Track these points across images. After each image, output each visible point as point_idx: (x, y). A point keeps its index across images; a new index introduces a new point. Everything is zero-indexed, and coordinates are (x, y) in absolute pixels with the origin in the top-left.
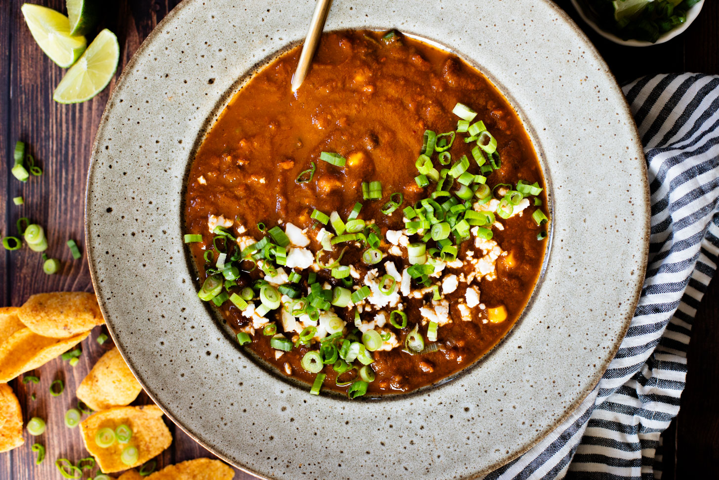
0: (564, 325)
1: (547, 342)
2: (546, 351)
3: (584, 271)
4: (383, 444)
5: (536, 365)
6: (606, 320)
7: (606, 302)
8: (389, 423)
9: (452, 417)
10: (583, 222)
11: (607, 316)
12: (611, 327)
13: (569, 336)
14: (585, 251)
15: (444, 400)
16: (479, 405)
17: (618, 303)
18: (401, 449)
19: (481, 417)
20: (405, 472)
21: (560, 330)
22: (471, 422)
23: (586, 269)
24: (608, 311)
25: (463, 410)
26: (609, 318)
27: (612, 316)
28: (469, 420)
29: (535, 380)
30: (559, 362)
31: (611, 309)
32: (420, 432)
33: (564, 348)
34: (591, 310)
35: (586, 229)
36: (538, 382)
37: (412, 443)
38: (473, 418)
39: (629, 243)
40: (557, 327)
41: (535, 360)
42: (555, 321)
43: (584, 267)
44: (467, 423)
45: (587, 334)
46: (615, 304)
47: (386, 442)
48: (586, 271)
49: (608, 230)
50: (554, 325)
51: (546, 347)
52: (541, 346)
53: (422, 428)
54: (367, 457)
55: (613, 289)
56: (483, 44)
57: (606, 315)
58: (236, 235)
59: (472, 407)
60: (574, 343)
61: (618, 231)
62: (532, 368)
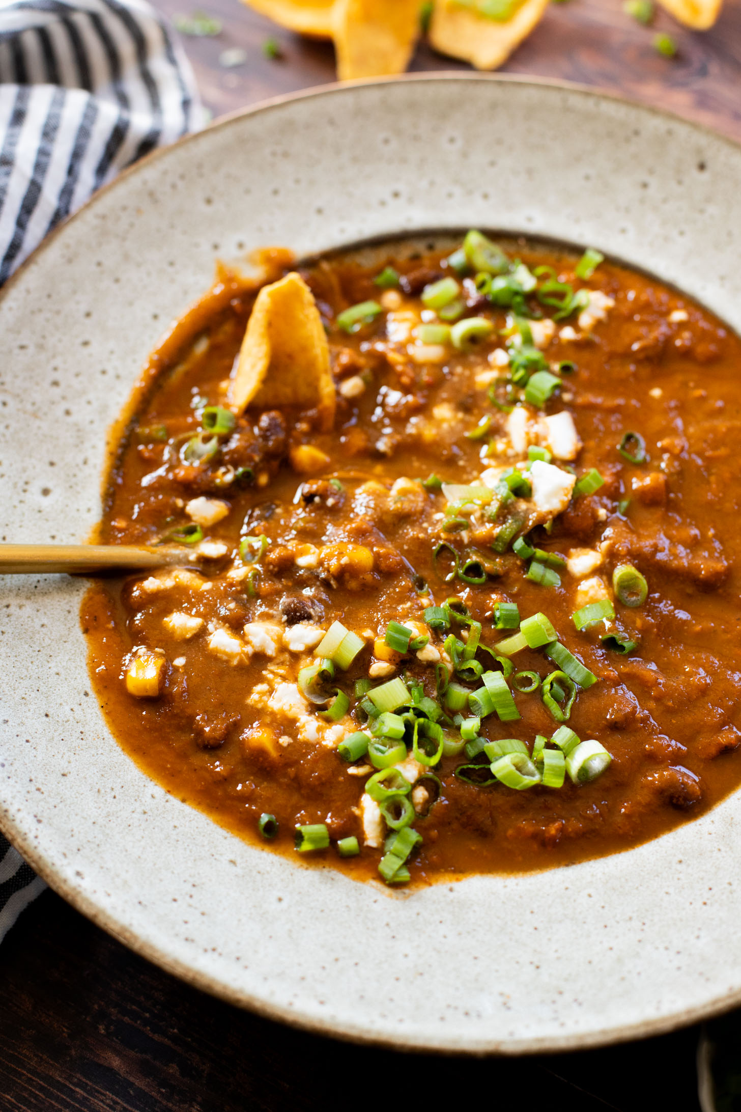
0: (71, 718)
1: (62, 677)
2: (50, 665)
3: (143, 808)
4: (86, 343)
5: (37, 636)
6: (29, 784)
7: (61, 805)
8: (111, 373)
9: (52, 464)
10: (232, 857)
11: (34, 789)
12: (11, 781)
13: (47, 715)
14: (177, 831)
15: (87, 470)
16: (39, 515)
17: (45, 821)
18: (58, 362)
19: (16, 503)
20: (19, 343)
21: (67, 708)
22: (21, 484)
23: (145, 813)
24: (42, 796)
25: (50, 485)
26: (29, 789)
27: (28, 796)
28: (27, 483)
29: (13, 618)
30: (14, 669)
31: (42, 803)
32: (64, 406)
33: (33, 695)
34: (64, 775)
35: (217, 856)
36: (7, 620)
37: (55, 384)
38: (25, 491)
39: (140, 903)
40: (76, 708)
41: (47, 640)
42: (89, 711)
43: (150, 813)
44: (25, 479)
45: (27, 741)
46: (45, 814)
47: (86, 351)
48: (139, 810)
49: (188, 888)
50: (84, 706)
51: (55, 670)
52: (65, 664)
53: (68, 413)
54: (83, 308)
55: (75, 830)
56: (679, 867)
57: (38, 790)
58: (561, 323)
59: (45, 502)
60: (29, 714)
61: (175, 900)
62: (38, 627)
